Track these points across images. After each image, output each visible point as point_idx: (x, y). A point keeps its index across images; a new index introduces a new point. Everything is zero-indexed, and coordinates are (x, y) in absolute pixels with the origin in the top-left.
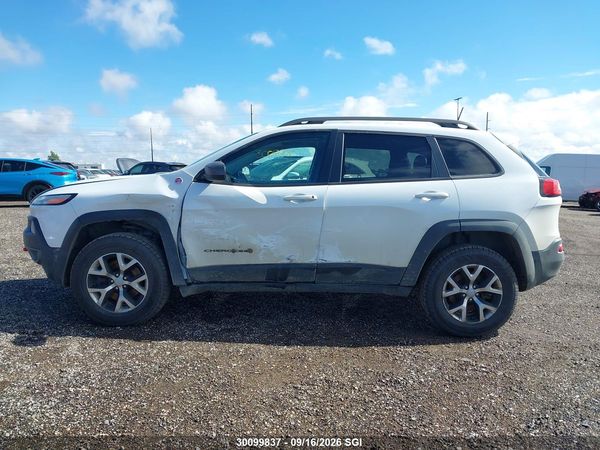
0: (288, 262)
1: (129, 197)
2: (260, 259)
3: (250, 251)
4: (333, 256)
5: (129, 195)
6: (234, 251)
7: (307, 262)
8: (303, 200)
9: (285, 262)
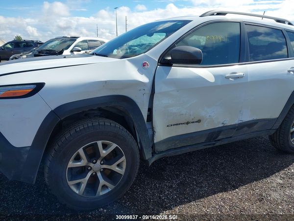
0: (222, 125)
1: (106, 84)
2: (205, 126)
3: (199, 121)
4: (247, 118)
5: (106, 82)
6: (188, 123)
7: (232, 124)
8: (238, 77)
9: (221, 125)
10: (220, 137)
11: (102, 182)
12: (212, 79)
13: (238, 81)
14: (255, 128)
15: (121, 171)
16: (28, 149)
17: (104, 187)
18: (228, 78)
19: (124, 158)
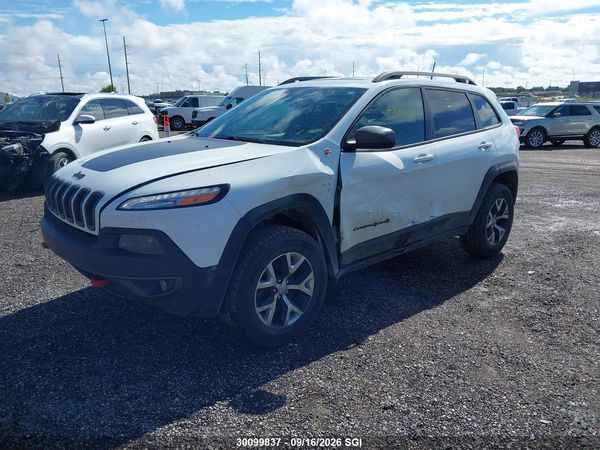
0: (412, 224)
2: (394, 227)
3: (387, 221)
4: (438, 212)
6: (375, 224)
8: (428, 160)
9: (410, 225)
10: (410, 241)
11: (290, 306)
12: (400, 166)
13: (427, 165)
14: (447, 225)
15: (309, 292)
16: (215, 268)
17: (293, 314)
18: (416, 162)
19: (312, 275)
